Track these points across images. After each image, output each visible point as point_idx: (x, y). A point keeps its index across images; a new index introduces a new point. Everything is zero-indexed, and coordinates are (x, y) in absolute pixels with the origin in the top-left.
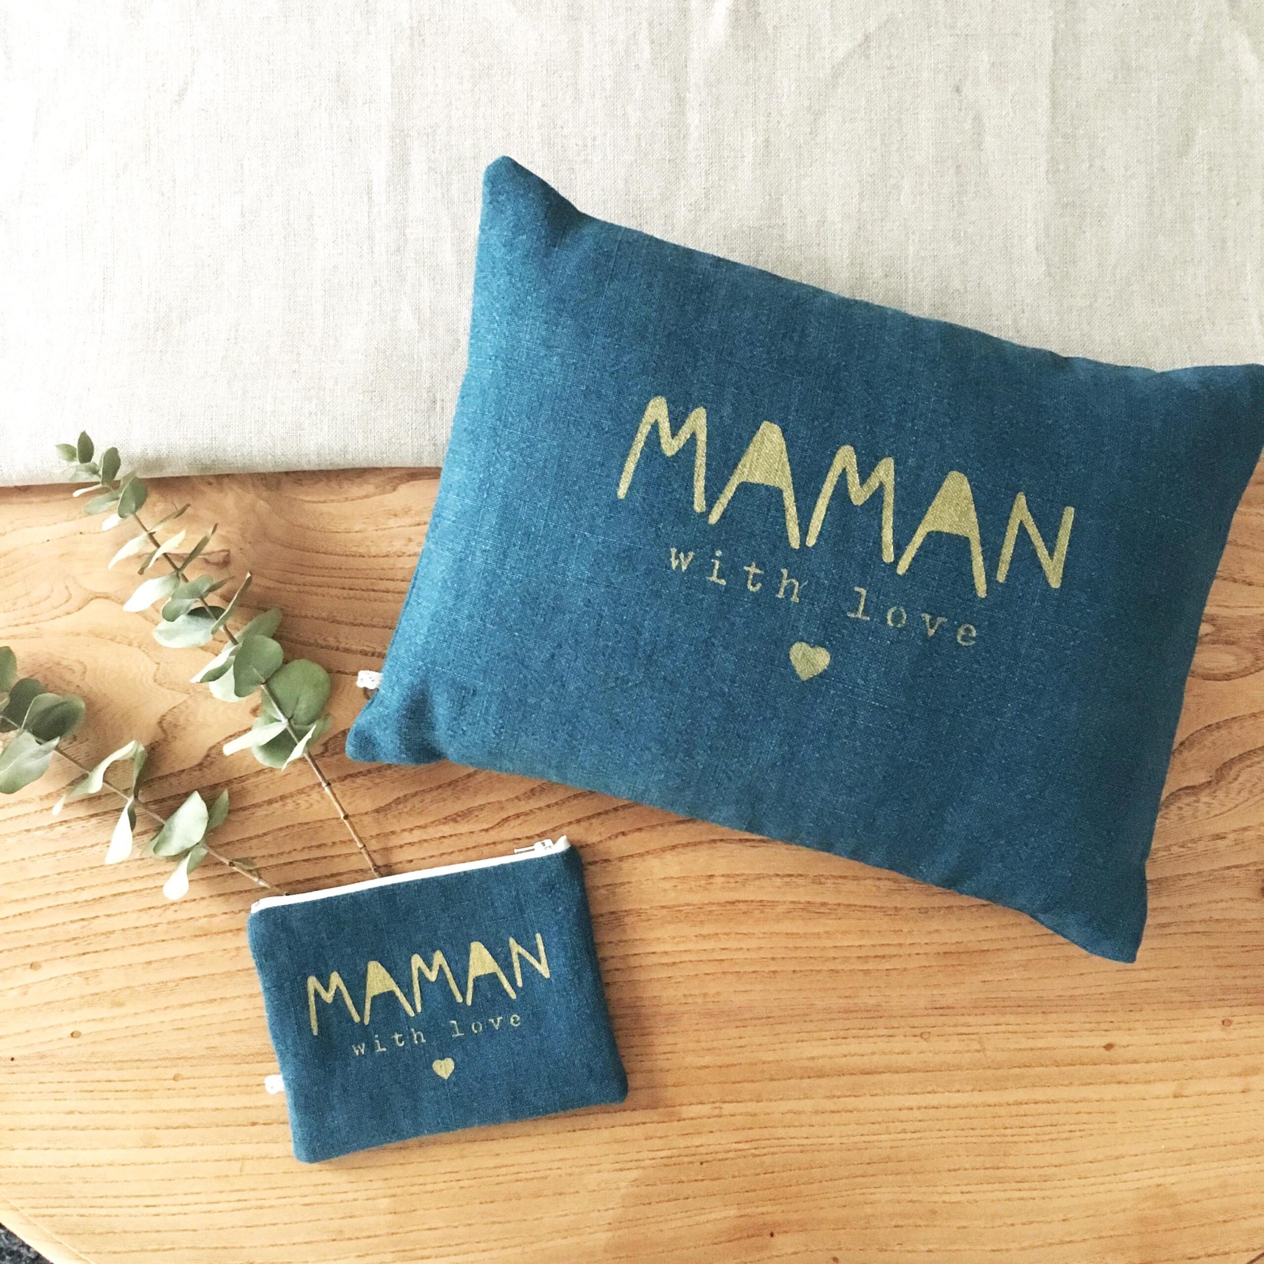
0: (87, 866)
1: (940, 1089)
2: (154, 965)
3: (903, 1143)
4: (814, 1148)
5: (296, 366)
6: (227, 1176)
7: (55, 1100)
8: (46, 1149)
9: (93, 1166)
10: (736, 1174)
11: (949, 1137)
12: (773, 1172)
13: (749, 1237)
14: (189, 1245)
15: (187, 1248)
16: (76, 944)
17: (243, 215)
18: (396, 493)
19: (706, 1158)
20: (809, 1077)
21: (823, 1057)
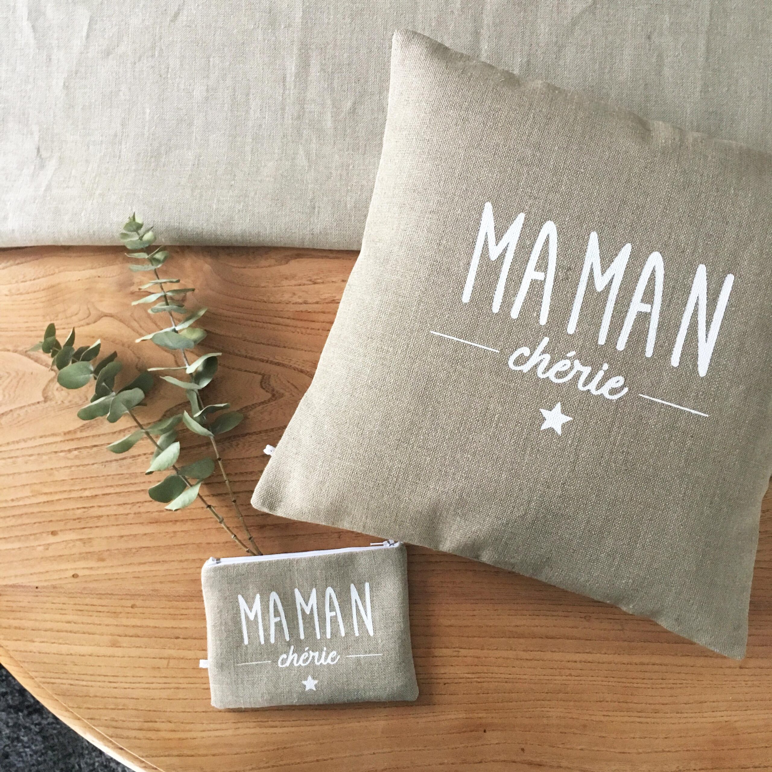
0: (89, 476)
1: (595, 652)
2: (125, 538)
3: (569, 682)
4: (514, 680)
5: (233, 182)
6: (158, 668)
7: (61, 614)
8: (53, 643)
9: (80, 655)
10: (465, 692)
11: (598, 681)
12: (488, 693)
13: (471, 731)
14: (134, 708)
15: (132, 709)
16: (79, 522)
17: (207, 90)
18: (287, 265)
19: (448, 681)
20: (514, 637)
21: (524, 625)
